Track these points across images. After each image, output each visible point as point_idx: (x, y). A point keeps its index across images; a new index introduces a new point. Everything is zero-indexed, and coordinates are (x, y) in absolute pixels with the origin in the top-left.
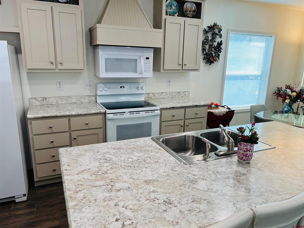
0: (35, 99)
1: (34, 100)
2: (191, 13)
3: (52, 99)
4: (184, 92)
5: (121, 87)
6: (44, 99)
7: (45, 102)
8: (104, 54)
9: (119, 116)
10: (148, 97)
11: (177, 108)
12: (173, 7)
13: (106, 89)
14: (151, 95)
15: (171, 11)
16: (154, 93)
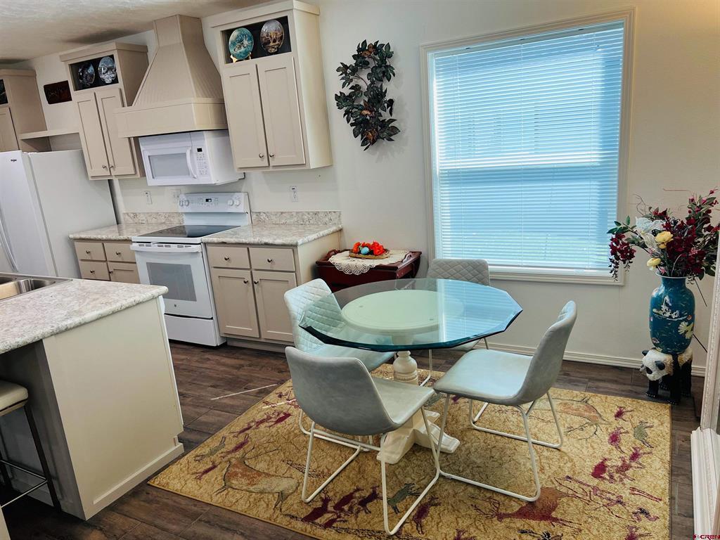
0: (128, 214)
1: (127, 217)
2: (277, 42)
3: (142, 215)
4: (326, 214)
5: (207, 200)
6: (135, 215)
7: (136, 220)
8: (147, 150)
9: (145, 248)
10: (258, 220)
11: (229, 244)
12: (246, 42)
13: (187, 203)
14: (263, 216)
15: (240, 53)
16: (268, 212)
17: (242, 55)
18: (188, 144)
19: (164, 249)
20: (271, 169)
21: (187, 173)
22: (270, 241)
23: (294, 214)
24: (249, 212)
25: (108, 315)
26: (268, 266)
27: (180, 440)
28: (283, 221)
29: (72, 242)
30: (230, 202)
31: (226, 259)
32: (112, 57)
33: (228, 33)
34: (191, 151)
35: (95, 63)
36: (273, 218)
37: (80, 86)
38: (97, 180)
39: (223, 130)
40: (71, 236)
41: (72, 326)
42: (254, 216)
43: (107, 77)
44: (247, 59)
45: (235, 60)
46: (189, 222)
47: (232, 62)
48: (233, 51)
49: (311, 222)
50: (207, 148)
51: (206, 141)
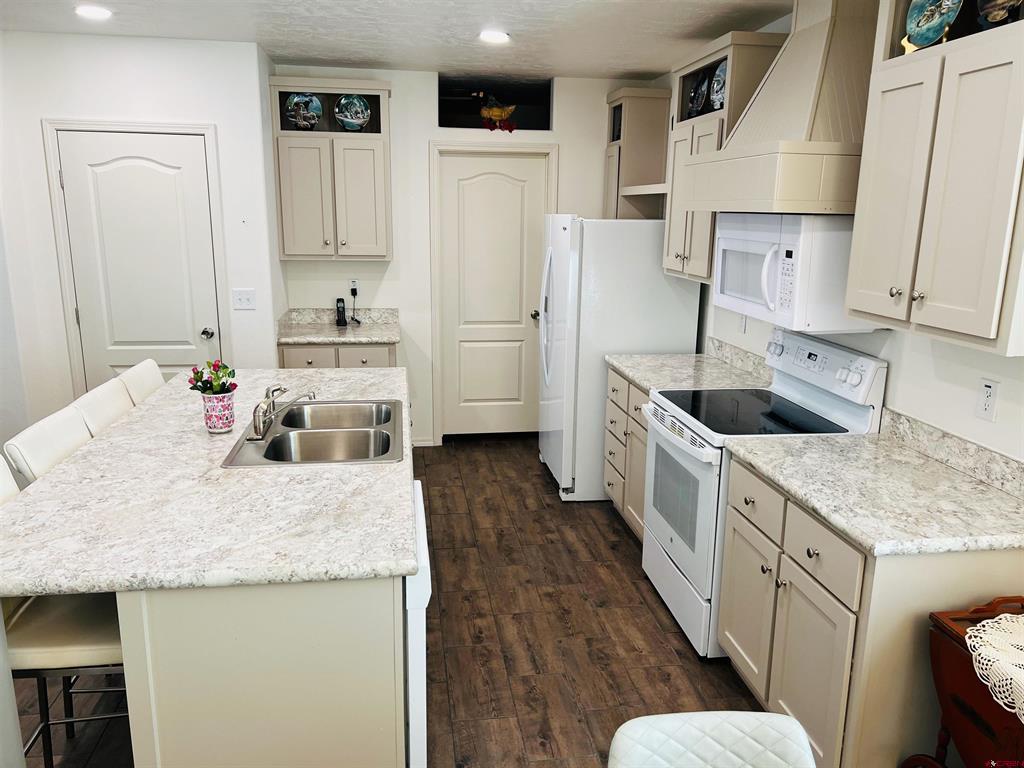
1: (710, 344)
3: (727, 348)
5: (810, 356)
6: (721, 345)
7: (720, 354)
8: (722, 237)
10: (892, 429)
11: (760, 473)
12: (947, 2)
13: (778, 351)
14: (904, 427)
15: (928, 30)
16: (916, 421)
17: (930, 34)
18: (773, 237)
20: (911, 330)
23: (972, 449)
24: (879, 407)
28: (942, 455)
29: (607, 367)
30: (841, 374)
32: (725, 60)
34: (776, 253)
35: (713, 70)
36: (923, 438)
39: (843, 217)
40: (607, 358)
41: (174, 585)
42: (887, 419)
43: (717, 99)
44: (940, 42)
45: (909, 48)
47: (902, 51)
48: (913, 26)
49: (1008, 486)
50: (800, 252)
51: (802, 236)
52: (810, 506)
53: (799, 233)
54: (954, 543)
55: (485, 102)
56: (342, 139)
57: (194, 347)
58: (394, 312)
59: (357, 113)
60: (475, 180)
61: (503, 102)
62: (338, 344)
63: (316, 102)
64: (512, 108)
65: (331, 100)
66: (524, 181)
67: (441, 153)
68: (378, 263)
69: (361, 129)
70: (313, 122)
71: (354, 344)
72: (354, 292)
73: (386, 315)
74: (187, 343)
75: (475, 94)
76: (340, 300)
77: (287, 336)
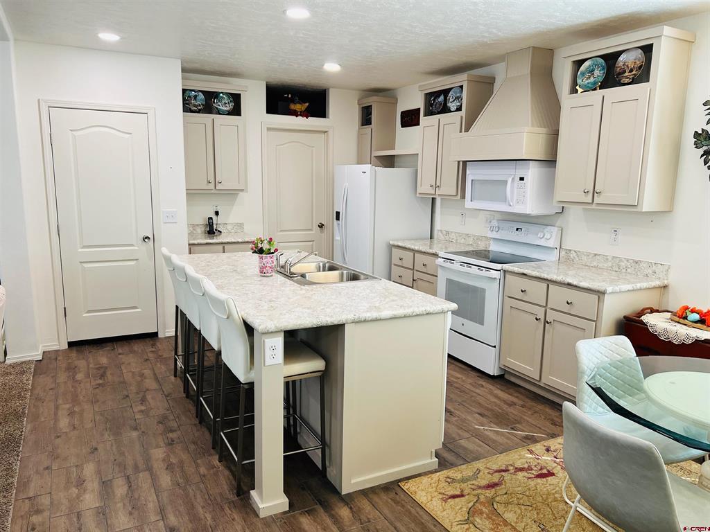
0: (441, 231)
1: (440, 233)
2: (634, 72)
3: (453, 234)
4: (650, 265)
5: (517, 229)
6: (448, 233)
7: (447, 238)
8: (471, 174)
9: (448, 265)
10: (566, 257)
11: (529, 276)
12: (597, 72)
13: (497, 229)
14: (573, 255)
15: (588, 83)
16: (579, 251)
17: (590, 85)
18: (512, 172)
19: (465, 269)
20: (594, 206)
21: (504, 200)
22: (575, 283)
23: (610, 258)
24: (558, 249)
25: (400, 317)
26: (566, 308)
27: (437, 455)
28: (595, 264)
29: (391, 247)
30: (540, 235)
31: (522, 291)
32: (461, 87)
33: (579, 63)
34: (513, 179)
35: (446, 92)
37: (429, 113)
38: (423, 198)
39: (550, 161)
40: (391, 242)
41: (370, 319)
42: (563, 253)
43: (453, 105)
44: (595, 89)
45: (580, 90)
46: (494, 248)
47: (577, 92)
48: (580, 81)
49: (629, 270)
50: (529, 177)
51: (530, 171)
52: (566, 282)
53: (529, 169)
54: (630, 287)
55: (292, 101)
56: (218, 119)
57: (136, 248)
58: (241, 225)
59: (225, 103)
60: (285, 146)
61: (302, 101)
62: (225, 243)
63: (201, 96)
64: (307, 104)
65: (211, 96)
66: (313, 147)
67: (269, 129)
68: (232, 194)
69: (229, 113)
70: (200, 108)
71: (234, 243)
72: (217, 213)
73: (236, 227)
74: (132, 245)
75: (286, 95)
76: (211, 218)
77: (194, 239)
